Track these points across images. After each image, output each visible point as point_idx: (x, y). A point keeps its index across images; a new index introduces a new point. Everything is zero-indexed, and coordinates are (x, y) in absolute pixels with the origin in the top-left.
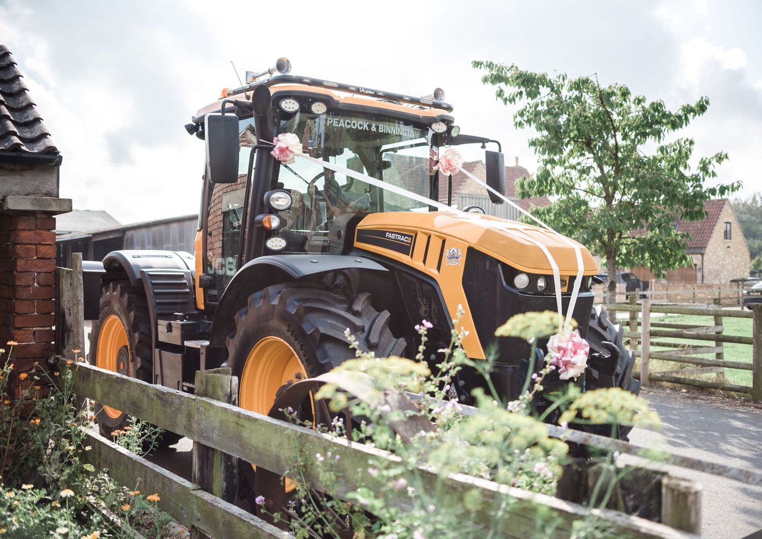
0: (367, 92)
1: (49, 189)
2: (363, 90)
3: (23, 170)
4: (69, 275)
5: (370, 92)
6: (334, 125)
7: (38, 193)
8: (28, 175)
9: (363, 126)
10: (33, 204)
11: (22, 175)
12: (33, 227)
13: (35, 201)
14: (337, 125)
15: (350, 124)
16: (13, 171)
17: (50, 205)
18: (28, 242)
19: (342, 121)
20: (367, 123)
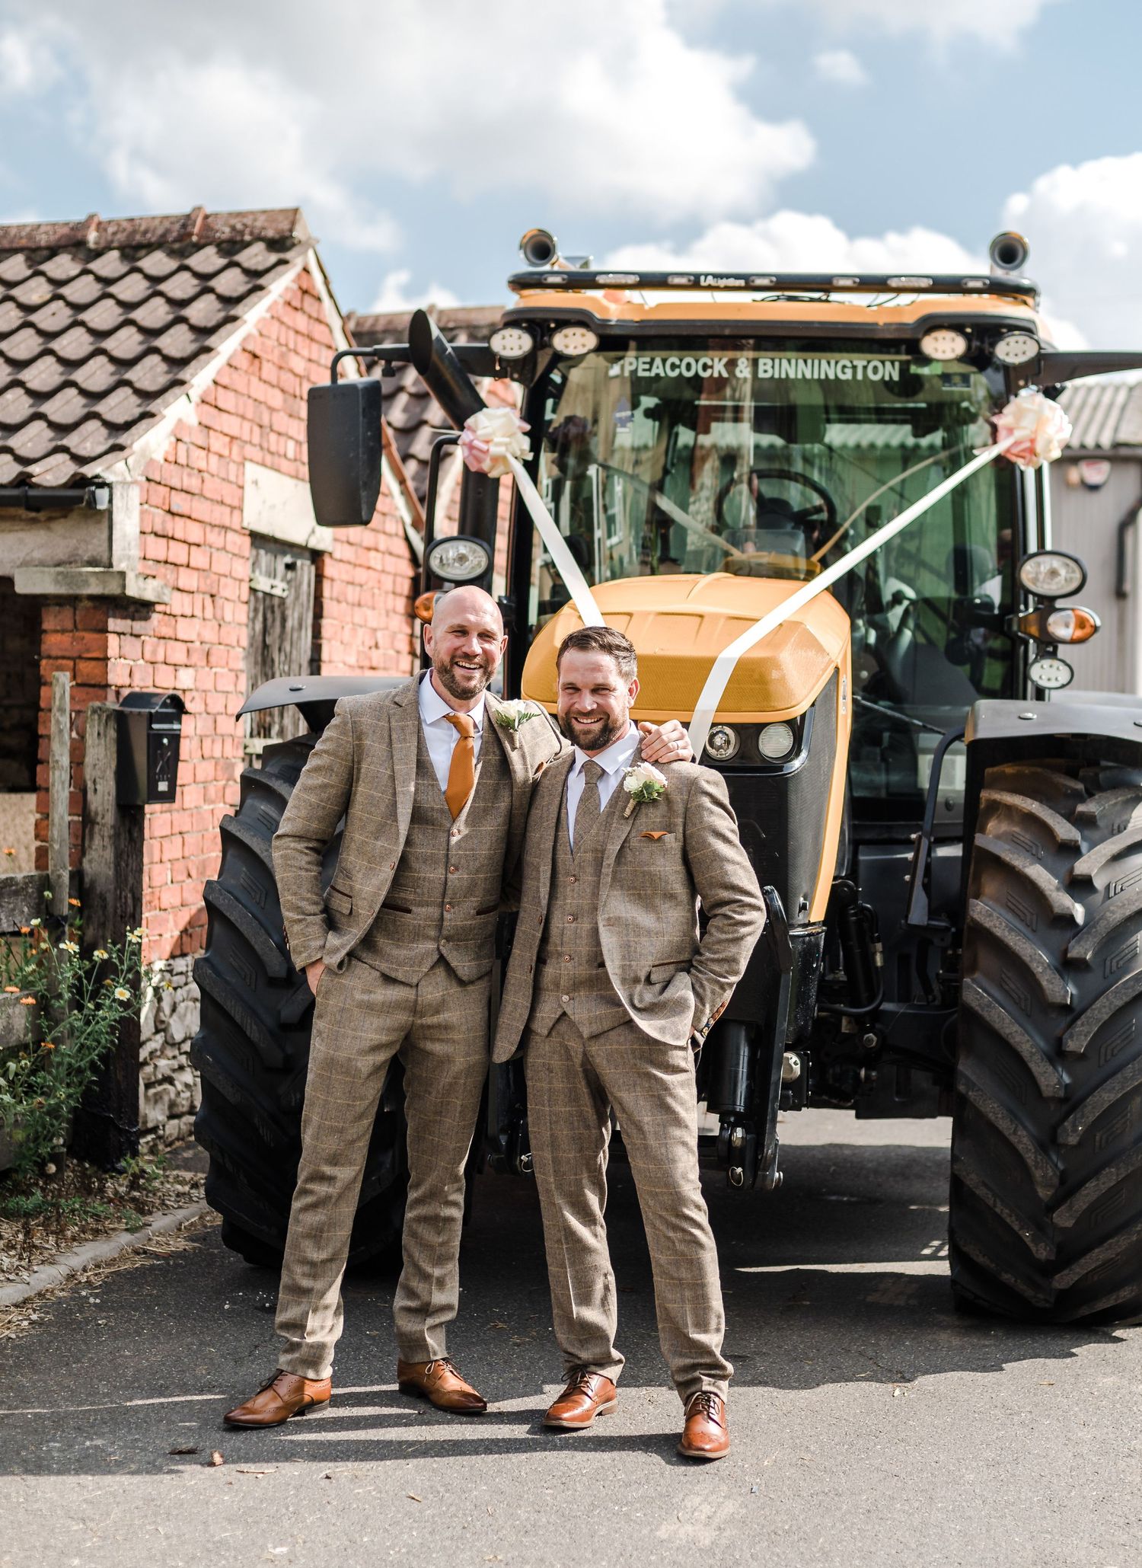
0: (722, 283)
1: (95, 554)
2: (710, 281)
3: (50, 519)
4: (96, 717)
5: (732, 282)
6: (641, 374)
7: (76, 562)
8: (59, 527)
9: (712, 367)
10: (57, 582)
11: (49, 529)
12: (69, 625)
13: (60, 578)
14: (647, 374)
15: (679, 367)
16: (34, 521)
17: (86, 583)
18: (60, 654)
19: (658, 361)
20: (725, 360)
